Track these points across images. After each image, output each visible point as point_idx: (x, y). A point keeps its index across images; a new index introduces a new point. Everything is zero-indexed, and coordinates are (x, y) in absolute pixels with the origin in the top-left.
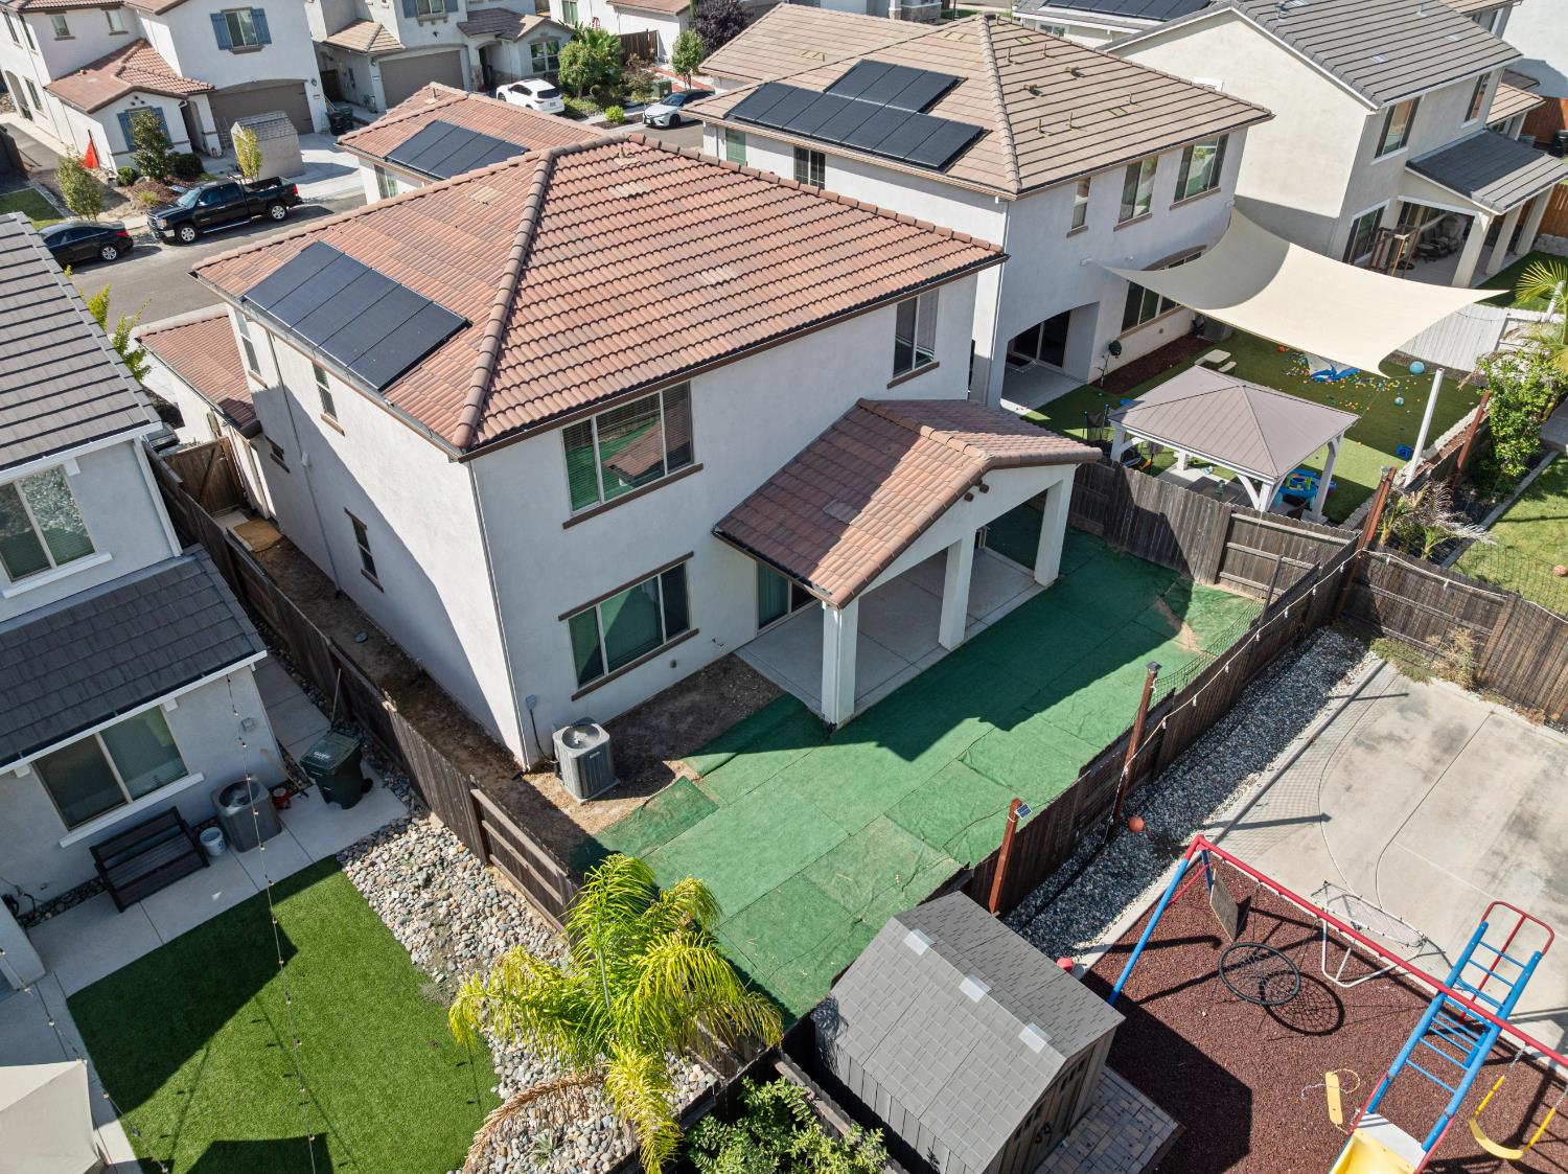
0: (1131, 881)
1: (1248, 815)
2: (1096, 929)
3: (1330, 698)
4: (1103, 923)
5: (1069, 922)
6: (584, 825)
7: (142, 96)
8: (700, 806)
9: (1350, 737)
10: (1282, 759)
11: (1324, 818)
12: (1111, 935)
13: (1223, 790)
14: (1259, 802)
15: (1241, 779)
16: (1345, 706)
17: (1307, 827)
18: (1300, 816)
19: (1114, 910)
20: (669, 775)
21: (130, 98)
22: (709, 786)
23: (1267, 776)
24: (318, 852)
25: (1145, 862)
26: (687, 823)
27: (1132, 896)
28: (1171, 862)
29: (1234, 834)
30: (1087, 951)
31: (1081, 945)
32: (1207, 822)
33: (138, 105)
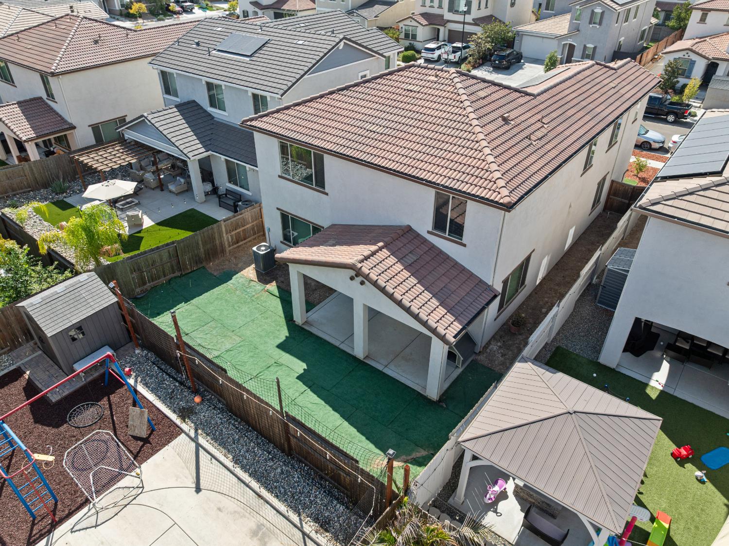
0: (169, 399)
3: (299, 515)
4: (148, 387)
5: (151, 377)
6: (245, 270)
8: (252, 293)
11: (198, 490)
13: (220, 441)
14: (213, 460)
16: (295, 526)
19: (153, 391)
20: (268, 283)
22: (262, 293)
23: (230, 465)
25: (178, 404)
26: (244, 292)
27: (160, 398)
28: (177, 414)
30: (136, 381)
31: (139, 379)
32: (200, 431)
33: (686, 57)
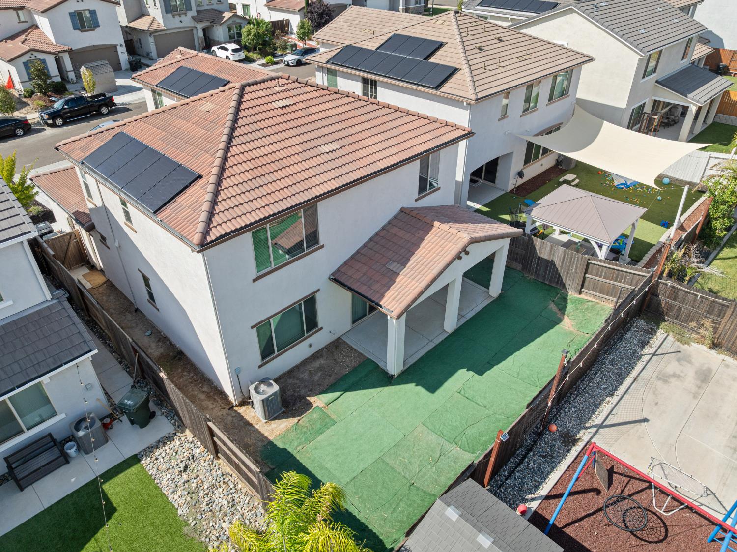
0: (552, 460)
1: (608, 420)
2: (536, 487)
3: (643, 355)
4: (540, 484)
5: (522, 484)
6: (266, 434)
7: (35, 53)
8: (327, 422)
9: (654, 376)
10: (622, 389)
11: (646, 420)
12: (545, 490)
13: (594, 407)
14: (613, 413)
15: (603, 400)
16: (650, 359)
17: (638, 426)
18: (634, 419)
19: (545, 476)
20: (310, 405)
21: (29, 54)
22: (331, 411)
23: (615, 399)
24: (128, 453)
25: (559, 449)
26: (321, 431)
27: (554, 468)
28: (572, 448)
29: (601, 430)
30: (533, 500)
31: (529, 497)
32: (588, 425)
33: (33, 58)
